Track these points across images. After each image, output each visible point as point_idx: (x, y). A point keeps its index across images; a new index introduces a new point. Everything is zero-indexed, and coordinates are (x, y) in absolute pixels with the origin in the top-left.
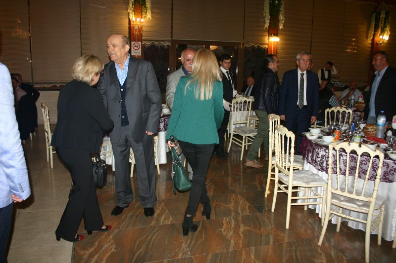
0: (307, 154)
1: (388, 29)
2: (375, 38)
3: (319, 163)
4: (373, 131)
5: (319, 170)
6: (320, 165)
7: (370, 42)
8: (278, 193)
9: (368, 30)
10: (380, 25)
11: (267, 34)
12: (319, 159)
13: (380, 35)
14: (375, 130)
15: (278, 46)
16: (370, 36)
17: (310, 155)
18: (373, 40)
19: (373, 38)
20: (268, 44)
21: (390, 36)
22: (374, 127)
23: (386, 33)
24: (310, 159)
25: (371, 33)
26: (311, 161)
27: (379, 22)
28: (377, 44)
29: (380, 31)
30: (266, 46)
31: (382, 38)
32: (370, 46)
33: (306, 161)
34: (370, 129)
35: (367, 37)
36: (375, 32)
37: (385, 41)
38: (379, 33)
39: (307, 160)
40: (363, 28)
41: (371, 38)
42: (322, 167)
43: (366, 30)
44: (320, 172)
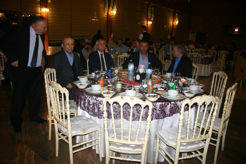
0: (80, 101)
1: (115, 7)
2: (109, 12)
3: (91, 109)
4: (125, 76)
5: (92, 115)
6: (92, 111)
7: (106, 15)
8: (59, 140)
9: (105, 7)
10: (111, 4)
11: (39, 6)
12: (91, 106)
13: (111, 10)
14: (127, 75)
15: (48, 15)
16: (106, 11)
17: (82, 102)
18: (108, 13)
19: (108, 12)
20: (41, 14)
21: (117, 11)
22: (126, 72)
23: (114, 9)
24: (82, 106)
25: (106, 9)
26: (84, 108)
27: (110, 3)
28: (110, 16)
29: (111, 8)
30: (40, 15)
31: (113, 13)
32: (106, 17)
33: (79, 108)
34: (124, 74)
35: (104, 12)
36: (108, 8)
37: (115, 14)
38: (111, 9)
39: (81, 107)
40: (102, 6)
41: (107, 12)
42: (94, 113)
43: (103, 7)
44: (93, 117)
